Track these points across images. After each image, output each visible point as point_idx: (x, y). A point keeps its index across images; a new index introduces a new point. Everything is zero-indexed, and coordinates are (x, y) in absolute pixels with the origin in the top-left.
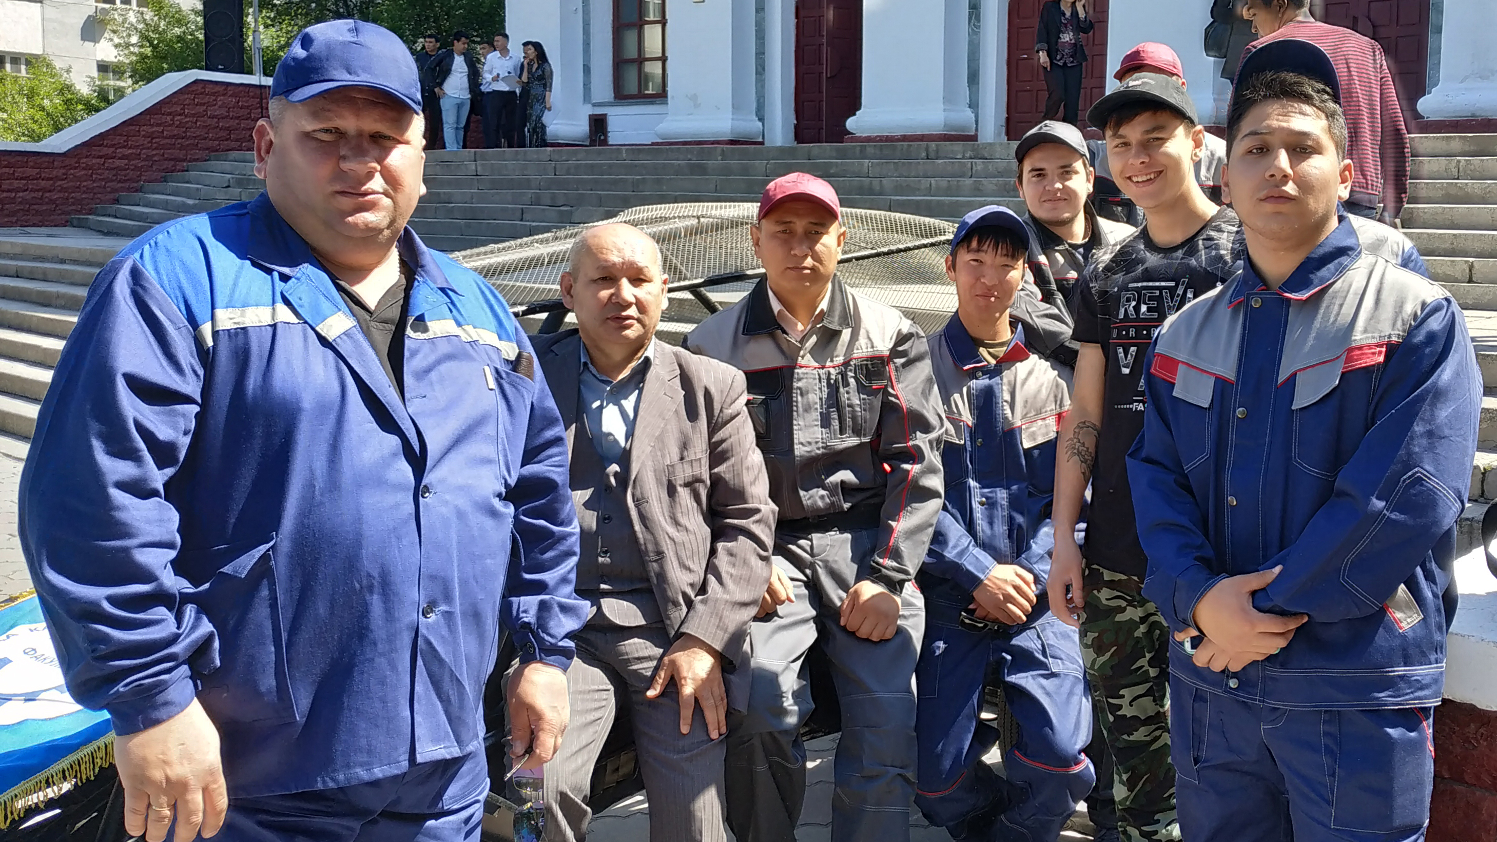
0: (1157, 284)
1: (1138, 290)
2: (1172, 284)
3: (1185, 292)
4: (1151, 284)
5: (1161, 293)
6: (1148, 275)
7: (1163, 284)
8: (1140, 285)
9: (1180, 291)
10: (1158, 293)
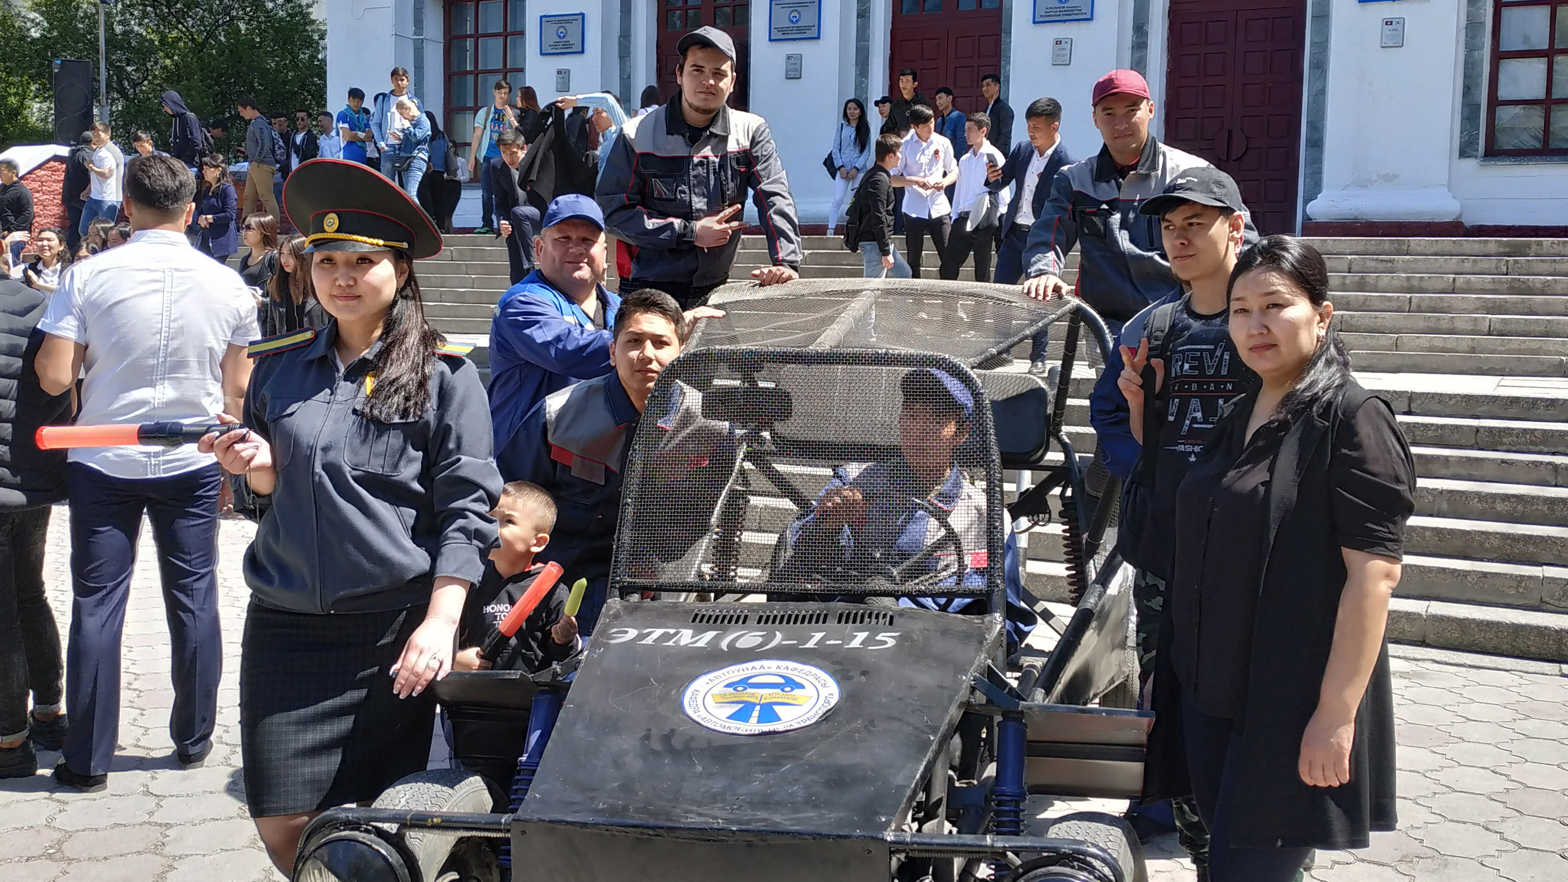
0: (1199, 347)
1: (1183, 352)
2: (1212, 347)
3: (1222, 355)
4: (1193, 347)
5: (1202, 354)
6: (1192, 340)
7: (1204, 347)
8: (1185, 348)
9: (1218, 353)
10: (1199, 354)
